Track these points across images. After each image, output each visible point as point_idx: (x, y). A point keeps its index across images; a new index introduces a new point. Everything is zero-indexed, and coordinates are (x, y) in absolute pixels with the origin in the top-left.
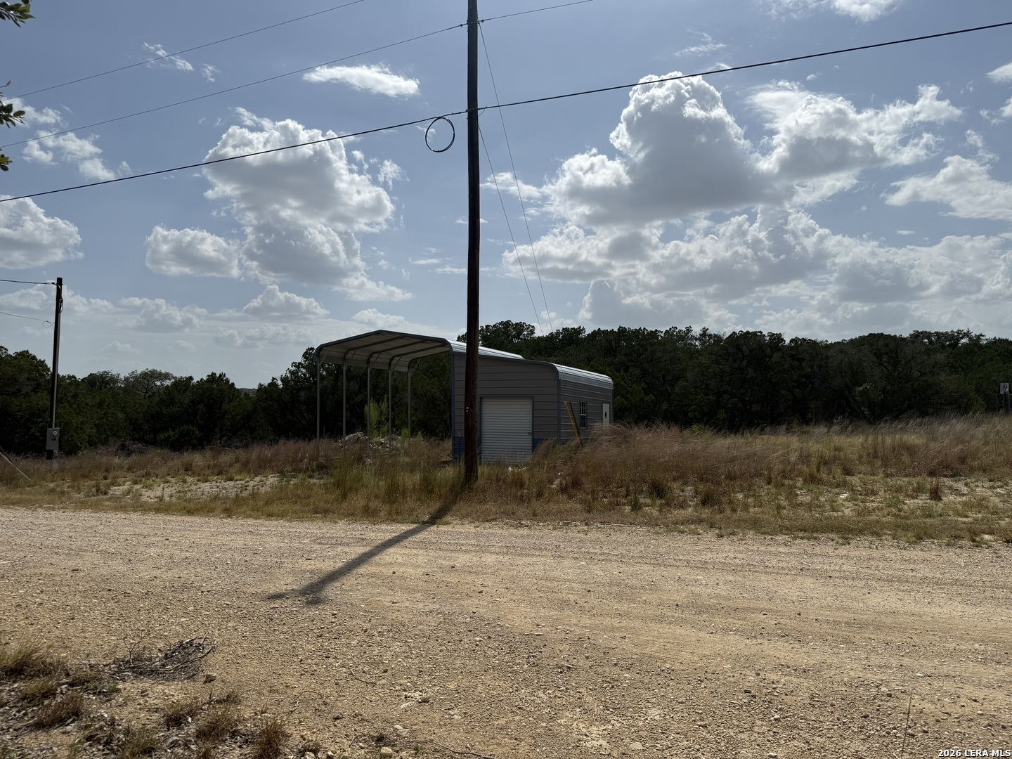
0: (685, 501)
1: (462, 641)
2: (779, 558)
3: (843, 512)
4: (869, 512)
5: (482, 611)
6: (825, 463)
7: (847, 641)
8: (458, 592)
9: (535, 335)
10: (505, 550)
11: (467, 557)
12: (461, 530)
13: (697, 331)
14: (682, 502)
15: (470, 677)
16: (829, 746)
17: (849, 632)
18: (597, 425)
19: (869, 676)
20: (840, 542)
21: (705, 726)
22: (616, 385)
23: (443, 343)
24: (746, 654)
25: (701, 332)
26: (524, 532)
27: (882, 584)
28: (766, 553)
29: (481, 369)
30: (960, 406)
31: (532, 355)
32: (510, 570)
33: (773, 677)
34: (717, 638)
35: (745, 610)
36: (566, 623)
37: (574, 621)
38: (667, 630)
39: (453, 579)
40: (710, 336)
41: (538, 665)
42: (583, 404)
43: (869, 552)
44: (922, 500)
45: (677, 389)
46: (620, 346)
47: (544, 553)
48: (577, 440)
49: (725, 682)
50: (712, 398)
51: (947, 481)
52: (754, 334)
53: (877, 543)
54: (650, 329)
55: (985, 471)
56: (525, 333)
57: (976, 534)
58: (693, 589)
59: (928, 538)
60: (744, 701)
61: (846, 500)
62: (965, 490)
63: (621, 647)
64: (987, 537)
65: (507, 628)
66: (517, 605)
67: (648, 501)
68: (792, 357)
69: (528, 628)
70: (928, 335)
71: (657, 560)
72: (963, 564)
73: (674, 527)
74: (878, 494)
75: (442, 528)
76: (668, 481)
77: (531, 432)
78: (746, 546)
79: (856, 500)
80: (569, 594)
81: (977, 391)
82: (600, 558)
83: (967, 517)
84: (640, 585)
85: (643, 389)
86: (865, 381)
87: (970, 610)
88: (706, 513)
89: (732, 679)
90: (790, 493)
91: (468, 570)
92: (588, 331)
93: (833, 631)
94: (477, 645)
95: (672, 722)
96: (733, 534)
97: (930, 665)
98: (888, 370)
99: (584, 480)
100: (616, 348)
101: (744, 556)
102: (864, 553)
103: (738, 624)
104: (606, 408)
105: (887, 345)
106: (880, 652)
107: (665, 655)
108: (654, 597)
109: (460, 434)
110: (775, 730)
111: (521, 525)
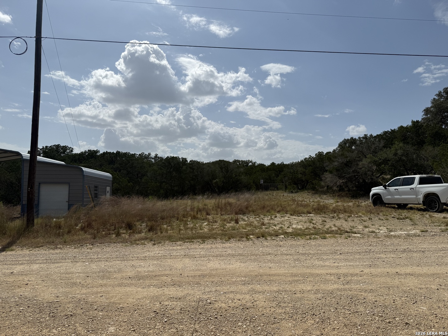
0: (141, 230)
1: (11, 311)
2: (177, 252)
3: (204, 230)
4: (213, 229)
5: (26, 294)
6: (200, 211)
7: (198, 283)
8: (13, 286)
9: (73, 152)
10: (45, 261)
11: (22, 266)
12: (20, 253)
13: (153, 155)
14: (140, 231)
15: (13, 330)
16: (185, 328)
17: (199, 279)
18: (103, 197)
19: (204, 296)
20: (201, 242)
21: (134, 331)
22: (114, 178)
23: (18, 154)
24: (157, 295)
25: (155, 156)
26: (58, 251)
27: (214, 258)
28: (172, 250)
29: (38, 169)
30: (248, 188)
31: (71, 162)
32: (46, 271)
33: (167, 303)
34: (145, 290)
35: (159, 275)
36: (73, 293)
37: (78, 292)
38: (123, 290)
39: (11, 279)
40: (159, 157)
41: (54, 316)
42: (96, 187)
43: (211, 245)
44: (233, 224)
45: (143, 180)
46: (117, 160)
47: (67, 260)
48: (92, 204)
49: (146, 309)
50: (158, 184)
51: (241, 216)
52: (176, 157)
53: (214, 242)
54: (131, 153)
55: (253, 212)
56: (68, 151)
57: (248, 236)
58: (138, 269)
59: (233, 238)
60: (153, 316)
61: (207, 225)
62: (247, 219)
63: (100, 301)
64: (251, 236)
65: (40, 300)
66: (48, 288)
67: (124, 231)
68: (190, 168)
69: (52, 298)
70: (238, 161)
71: (124, 259)
72: (242, 247)
73: (134, 243)
74: (217, 222)
75: (9, 253)
76: (135, 222)
77: (68, 201)
78: (164, 248)
79: (209, 225)
80: (77, 279)
81: (253, 182)
82: (97, 260)
83: (246, 229)
84: (114, 271)
85: (127, 180)
86: (217, 178)
87: (242, 265)
88: (150, 235)
89: (149, 307)
90: (186, 223)
91: (21, 274)
92: (101, 152)
93: (193, 280)
94: (20, 312)
95: (120, 332)
96: (160, 243)
97: (226, 288)
98: (225, 174)
99: (94, 223)
100: (115, 160)
101: (162, 252)
102: (209, 246)
103: (155, 282)
104: (108, 189)
105: (224, 165)
106: (209, 286)
107: (120, 301)
108: (119, 276)
109: (25, 202)
110: (164, 326)
111: (56, 248)
